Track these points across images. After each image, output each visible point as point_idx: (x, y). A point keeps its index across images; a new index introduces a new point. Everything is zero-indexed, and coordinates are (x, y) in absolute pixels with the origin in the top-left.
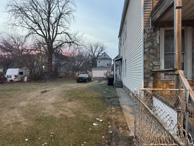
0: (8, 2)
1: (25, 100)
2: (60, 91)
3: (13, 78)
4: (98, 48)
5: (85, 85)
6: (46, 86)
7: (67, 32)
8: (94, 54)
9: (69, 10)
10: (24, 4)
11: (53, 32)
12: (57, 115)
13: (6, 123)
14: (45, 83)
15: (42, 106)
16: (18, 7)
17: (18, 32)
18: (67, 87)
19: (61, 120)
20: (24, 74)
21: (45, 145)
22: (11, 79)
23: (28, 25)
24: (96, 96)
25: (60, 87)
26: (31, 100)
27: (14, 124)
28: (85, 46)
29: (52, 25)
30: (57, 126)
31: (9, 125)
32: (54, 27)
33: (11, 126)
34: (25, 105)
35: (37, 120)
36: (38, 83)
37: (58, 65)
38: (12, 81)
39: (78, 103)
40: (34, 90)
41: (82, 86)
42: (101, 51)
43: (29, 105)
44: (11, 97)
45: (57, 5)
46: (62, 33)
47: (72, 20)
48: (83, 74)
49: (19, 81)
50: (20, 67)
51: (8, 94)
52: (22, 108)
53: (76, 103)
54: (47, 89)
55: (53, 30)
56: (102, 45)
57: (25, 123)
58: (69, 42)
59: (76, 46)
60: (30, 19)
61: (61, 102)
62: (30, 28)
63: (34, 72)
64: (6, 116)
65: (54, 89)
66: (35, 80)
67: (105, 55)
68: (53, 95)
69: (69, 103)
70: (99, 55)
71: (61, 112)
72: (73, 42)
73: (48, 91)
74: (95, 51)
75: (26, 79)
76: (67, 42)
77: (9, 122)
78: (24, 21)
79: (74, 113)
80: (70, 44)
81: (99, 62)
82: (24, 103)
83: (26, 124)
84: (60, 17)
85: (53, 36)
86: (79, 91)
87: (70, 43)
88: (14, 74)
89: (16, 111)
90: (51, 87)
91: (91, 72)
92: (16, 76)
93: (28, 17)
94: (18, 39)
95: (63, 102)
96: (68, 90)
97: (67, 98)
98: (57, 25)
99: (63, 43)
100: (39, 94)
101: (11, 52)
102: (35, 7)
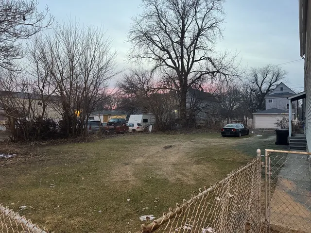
0: (132, 28)
1: (142, 156)
2: (190, 148)
3: (135, 127)
4: (270, 76)
5: (232, 142)
6: (173, 140)
7: (209, 57)
8: (260, 88)
9: (214, 21)
10: (150, 26)
11: (189, 59)
12: (172, 179)
13: (115, 180)
14: (173, 136)
15: (159, 165)
16: (142, 32)
17: (143, 66)
18: (202, 143)
19: (174, 185)
20: (149, 121)
21: (145, 209)
22: (134, 128)
23: (155, 54)
24: (242, 161)
25: (192, 142)
26: (148, 157)
27: (122, 181)
28: (238, 76)
29: (187, 49)
30: (166, 192)
31: (117, 182)
32: (190, 52)
33: (119, 184)
34: (141, 162)
35: (147, 181)
36: (165, 135)
37: (195, 108)
38: (134, 130)
39: (208, 167)
40: (157, 143)
41: (227, 143)
42: (275, 81)
43: (145, 162)
44: (128, 151)
45: (194, 19)
46: (202, 58)
47: (218, 36)
48: (236, 122)
49: (142, 132)
50: (145, 113)
51: (126, 147)
52: (136, 165)
53: (204, 168)
54: (173, 144)
55: (189, 56)
56: (277, 70)
57: (133, 181)
58: (211, 73)
59: (223, 77)
60: (157, 45)
61: (184, 163)
62: (157, 57)
63: (161, 119)
64: (117, 172)
65: (183, 144)
66: (162, 131)
67: (282, 88)
68: (178, 153)
69: (195, 166)
70: (271, 87)
71: (179, 176)
72: (218, 71)
73: (174, 146)
74: (263, 81)
75: (151, 129)
76: (208, 73)
77: (118, 179)
78: (150, 50)
79: (196, 180)
80: (213, 75)
81: (270, 101)
82: (140, 160)
83: (134, 183)
84: (198, 35)
85: (188, 66)
86: (217, 151)
87: (213, 73)
88: (137, 122)
89: (128, 167)
90: (179, 141)
91: (251, 119)
92: (139, 125)
93: (154, 43)
94: (143, 75)
95: (188, 164)
96: (202, 147)
97: (196, 159)
98: (195, 48)
99: (203, 74)
100: (160, 150)
101: (135, 92)
102: (164, 27)
